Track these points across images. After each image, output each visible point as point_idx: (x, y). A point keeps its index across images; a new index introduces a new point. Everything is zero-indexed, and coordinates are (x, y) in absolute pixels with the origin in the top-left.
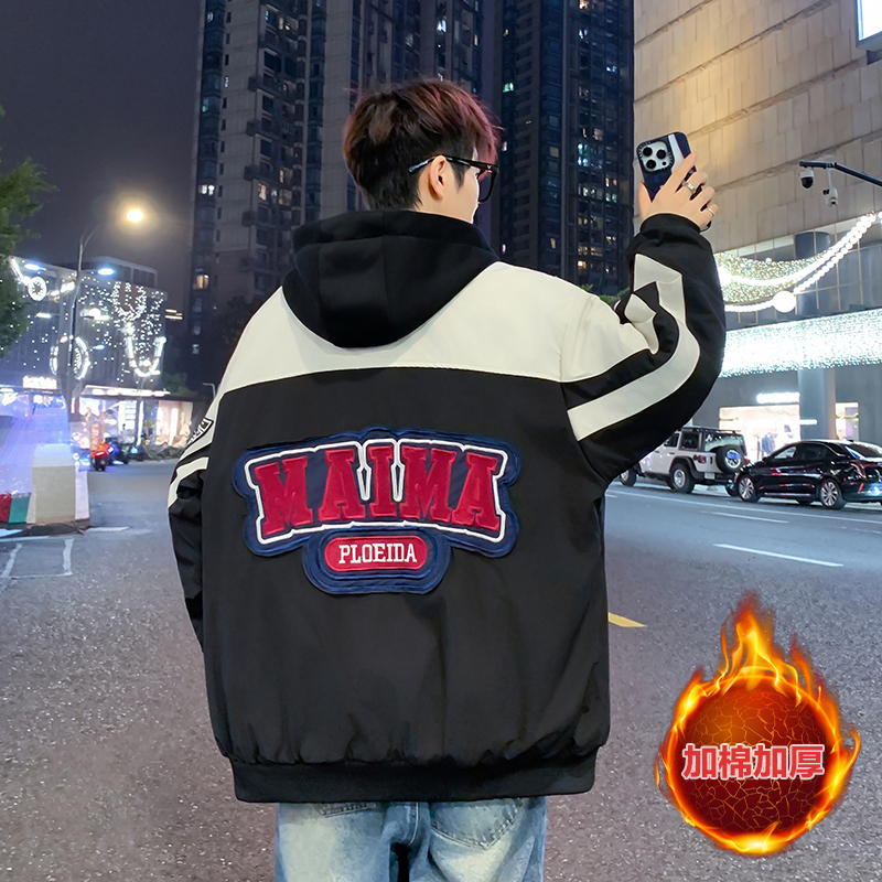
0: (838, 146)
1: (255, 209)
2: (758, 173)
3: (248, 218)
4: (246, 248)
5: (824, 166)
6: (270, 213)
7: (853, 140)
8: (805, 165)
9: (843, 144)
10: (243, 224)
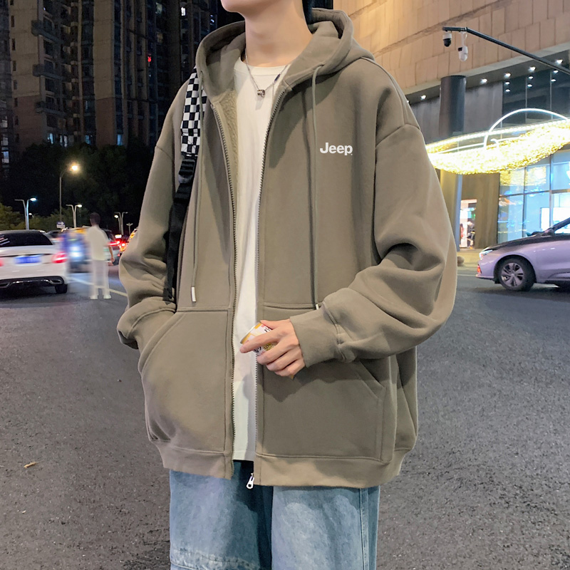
0: (474, 11)
1: (42, 63)
2: (419, 32)
3: (37, 70)
4: (38, 94)
5: (459, 30)
6: (54, 64)
7: (485, 6)
8: (446, 29)
9: (478, 9)
10: (34, 75)
